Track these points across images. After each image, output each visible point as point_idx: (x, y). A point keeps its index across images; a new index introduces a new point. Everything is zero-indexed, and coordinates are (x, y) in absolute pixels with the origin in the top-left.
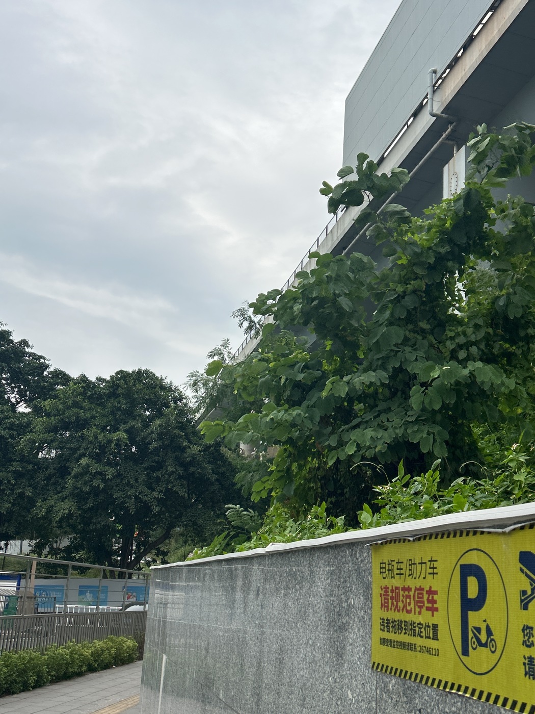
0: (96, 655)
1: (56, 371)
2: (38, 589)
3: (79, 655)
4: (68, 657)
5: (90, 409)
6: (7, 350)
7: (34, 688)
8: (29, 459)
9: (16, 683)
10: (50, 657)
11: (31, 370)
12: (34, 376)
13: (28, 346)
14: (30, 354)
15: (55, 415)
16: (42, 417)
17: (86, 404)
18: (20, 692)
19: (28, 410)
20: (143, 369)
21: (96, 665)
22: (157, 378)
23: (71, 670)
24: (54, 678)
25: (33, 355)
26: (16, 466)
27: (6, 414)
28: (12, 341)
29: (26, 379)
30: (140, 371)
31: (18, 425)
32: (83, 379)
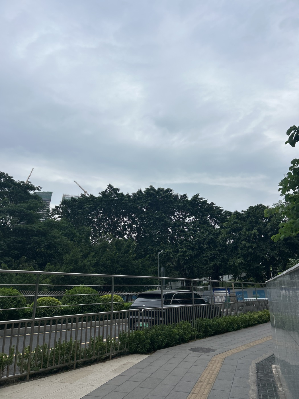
0: (260, 317)
1: (225, 211)
2: (237, 293)
3: (253, 317)
4: (249, 318)
5: (241, 223)
6: (207, 207)
7: (237, 330)
8: (223, 244)
9: (230, 328)
10: (241, 318)
11: (217, 213)
12: (218, 215)
13: (214, 204)
14: (215, 207)
15: (229, 228)
16: (224, 229)
17: (239, 222)
18: (232, 331)
19: (219, 227)
20: (259, 204)
21: (261, 321)
22: (265, 207)
23: (251, 323)
24: (244, 326)
25: (216, 207)
26: (219, 248)
27: (211, 230)
28: (208, 204)
29: (216, 216)
30: (258, 205)
31: (216, 233)
32: (236, 212)
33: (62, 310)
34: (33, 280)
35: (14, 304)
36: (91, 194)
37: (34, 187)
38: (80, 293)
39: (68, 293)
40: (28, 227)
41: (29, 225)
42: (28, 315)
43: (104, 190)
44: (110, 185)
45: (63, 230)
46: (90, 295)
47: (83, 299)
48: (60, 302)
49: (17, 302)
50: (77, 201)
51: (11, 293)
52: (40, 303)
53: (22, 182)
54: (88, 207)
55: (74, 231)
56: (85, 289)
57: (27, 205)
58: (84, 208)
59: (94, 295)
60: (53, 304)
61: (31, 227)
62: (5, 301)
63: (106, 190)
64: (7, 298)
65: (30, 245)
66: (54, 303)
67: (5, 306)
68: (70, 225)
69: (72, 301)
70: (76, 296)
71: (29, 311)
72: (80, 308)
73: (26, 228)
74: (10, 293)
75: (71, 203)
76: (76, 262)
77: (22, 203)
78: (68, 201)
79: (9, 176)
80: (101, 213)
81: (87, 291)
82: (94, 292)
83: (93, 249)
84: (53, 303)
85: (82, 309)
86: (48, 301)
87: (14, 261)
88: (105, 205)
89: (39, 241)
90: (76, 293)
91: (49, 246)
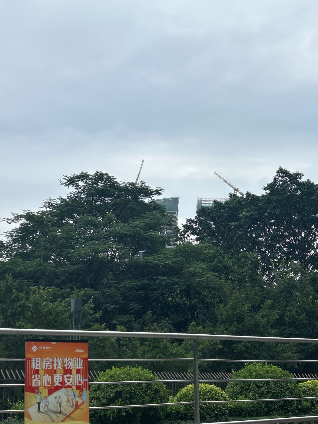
33: (231, 408)
34: (169, 354)
35: (149, 395)
36: (248, 192)
37: (150, 190)
38: (259, 376)
39: (237, 376)
40: (150, 259)
41: (151, 257)
42: (174, 416)
43: (272, 181)
44: (281, 169)
45: (208, 262)
46: (278, 381)
47: (267, 387)
48: (226, 393)
49: (153, 392)
50: (225, 208)
51: (141, 376)
52: (190, 394)
53: (130, 184)
54: (246, 217)
55: (227, 261)
56: (268, 368)
57: (143, 222)
58: (239, 219)
59: (287, 381)
60: (214, 397)
61: (154, 259)
62: (134, 391)
63: (275, 180)
64: (136, 385)
65: (157, 292)
66: (215, 394)
67: (134, 399)
68: (218, 252)
69: (246, 392)
70: (254, 383)
71: (173, 409)
72: (263, 406)
73: (147, 262)
74: (139, 376)
75: (215, 211)
76: (240, 319)
77: (135, 220)
78: (209, 209)
79: (110, 177)
80: (273, 224)
81: (271, 372)
82: (285, 375)
83: (268, 292)
84: (212, 395)
85: (266, 407)
86: (204, 391)
87: (135, 321)
88: (278, 208)
89: (171, 283)
90: (251, 376)
91: (188, 292)
